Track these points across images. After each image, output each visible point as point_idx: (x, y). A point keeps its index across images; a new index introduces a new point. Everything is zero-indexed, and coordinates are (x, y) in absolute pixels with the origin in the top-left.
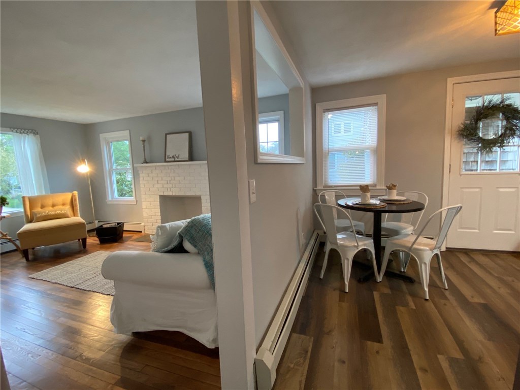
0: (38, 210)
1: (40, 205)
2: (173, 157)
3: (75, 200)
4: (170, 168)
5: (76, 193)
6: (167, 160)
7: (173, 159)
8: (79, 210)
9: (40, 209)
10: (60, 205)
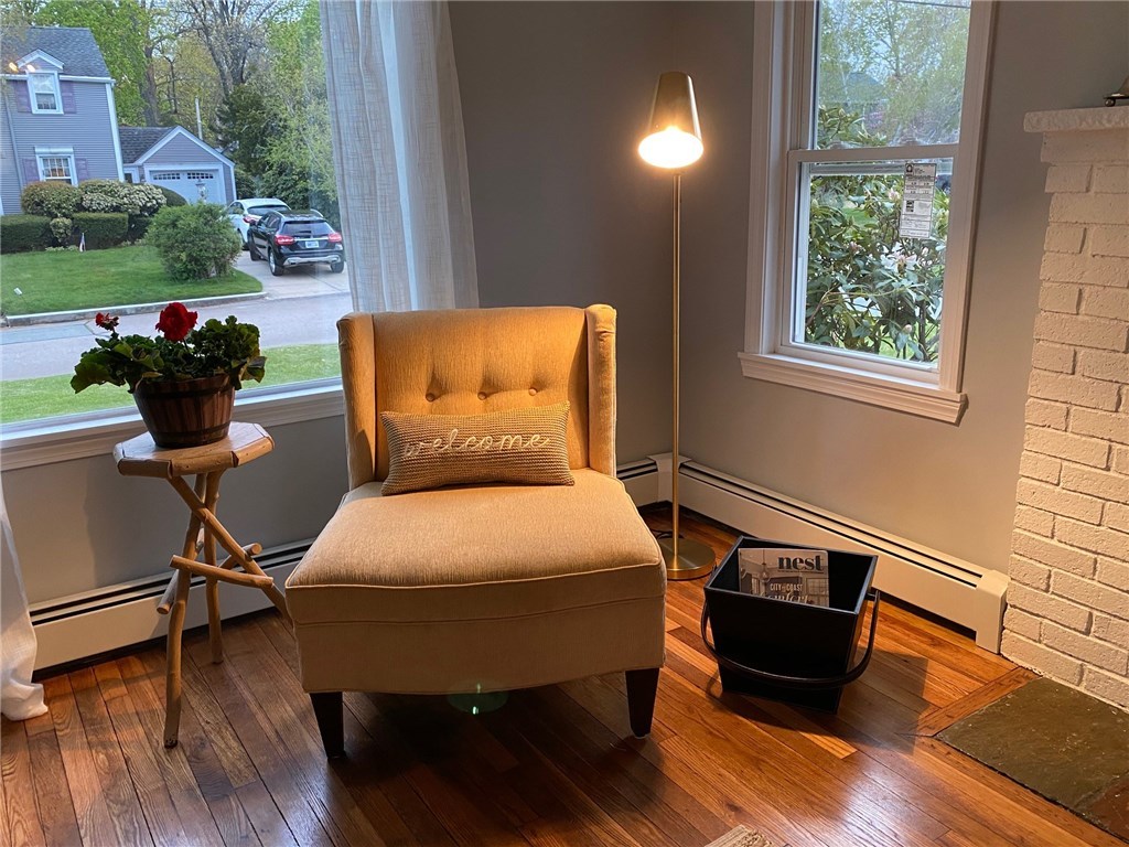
0: (414, 408)
1: (422, 379)
3: (601, 362)
5: (606, 314)
8: (612, 434)
9: (423, 401)
10: (521, 387)
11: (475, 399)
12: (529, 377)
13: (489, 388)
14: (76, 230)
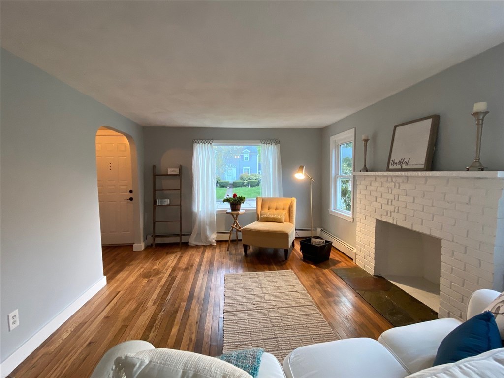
1: (267, 207)
2: (400, 163)
3: (292, 206)
4: (394, 180)
5: (293, 200)
6: (391, 167)
7: (399, 167)
9: (267, 210)
10: (280, 209)
11: (274, 210)
12: (282, 207)
13: (276, 209)
14: (248, 183)
